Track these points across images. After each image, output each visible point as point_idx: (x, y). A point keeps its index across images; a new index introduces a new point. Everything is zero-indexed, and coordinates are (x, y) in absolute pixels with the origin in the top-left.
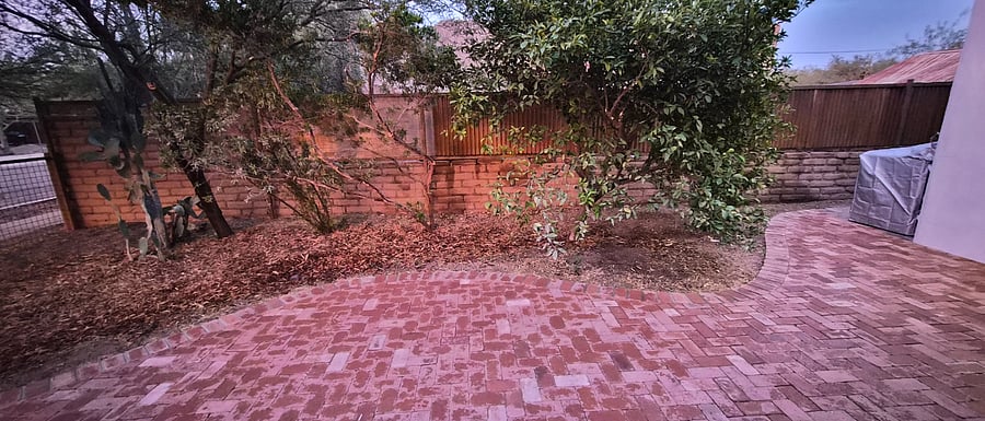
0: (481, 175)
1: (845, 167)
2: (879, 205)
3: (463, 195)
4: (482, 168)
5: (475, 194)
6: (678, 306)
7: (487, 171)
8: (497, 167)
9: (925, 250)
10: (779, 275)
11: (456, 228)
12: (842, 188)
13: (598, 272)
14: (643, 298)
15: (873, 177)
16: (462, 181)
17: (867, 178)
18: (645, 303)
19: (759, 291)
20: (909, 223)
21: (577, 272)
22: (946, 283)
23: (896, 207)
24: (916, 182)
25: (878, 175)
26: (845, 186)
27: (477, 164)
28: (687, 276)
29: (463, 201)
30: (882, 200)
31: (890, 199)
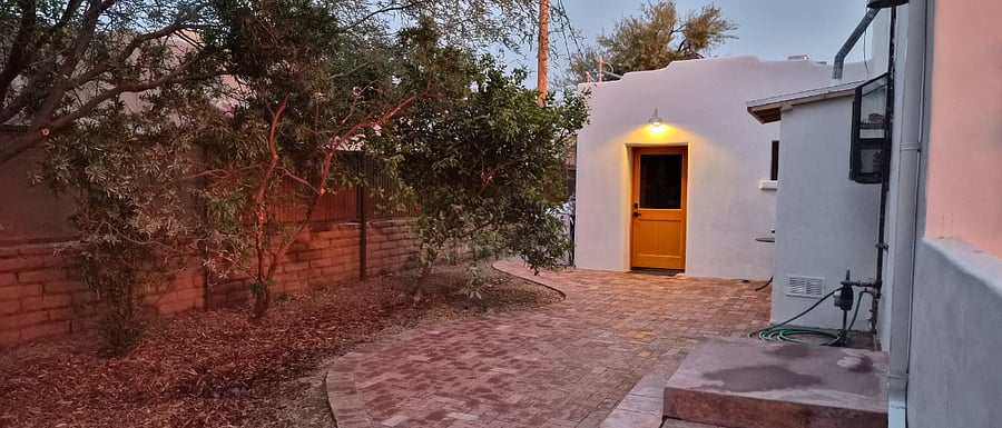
9: (581, 270)
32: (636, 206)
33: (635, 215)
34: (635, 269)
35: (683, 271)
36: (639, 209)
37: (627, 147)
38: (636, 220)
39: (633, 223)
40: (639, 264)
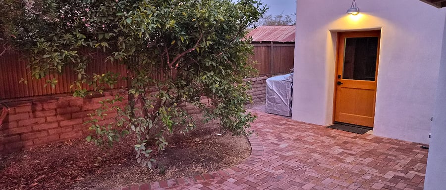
0: (39, 114)
1: (255, 86)
2: (277, 103)
3: (20, 134)
4: (39, 108)
5: (33, 131)
6: (232, 176)
7: (43, 110)
8: (53, 105)
9: (297, 122)
10: (260, 147)
11: (26, 165)
12: (256, 96)
13: (174, 170)
14: (213, 177)
15: (272, 90)
16: (17, 121)
17: (270, 91)
18: (216, 180)
19: (258, 157)
20: (289, 111)
21: (163, 173)
22: (312, 136)
23: (283, 104)
24: (288, 91)
25: (274, 89)
26: (257, 95)
27: (33, 104)
28: (222, 158)
29: (21, 140)
30: (277, 101)
31: (280, 100)
32: (339, 77)
33: (338, 84)
34: (337, 124)
35: (372, 128)
36: (342, 80)
37: (333, 32)
38: (339, 87)
39: (336, 90)
40: (340, 120)
